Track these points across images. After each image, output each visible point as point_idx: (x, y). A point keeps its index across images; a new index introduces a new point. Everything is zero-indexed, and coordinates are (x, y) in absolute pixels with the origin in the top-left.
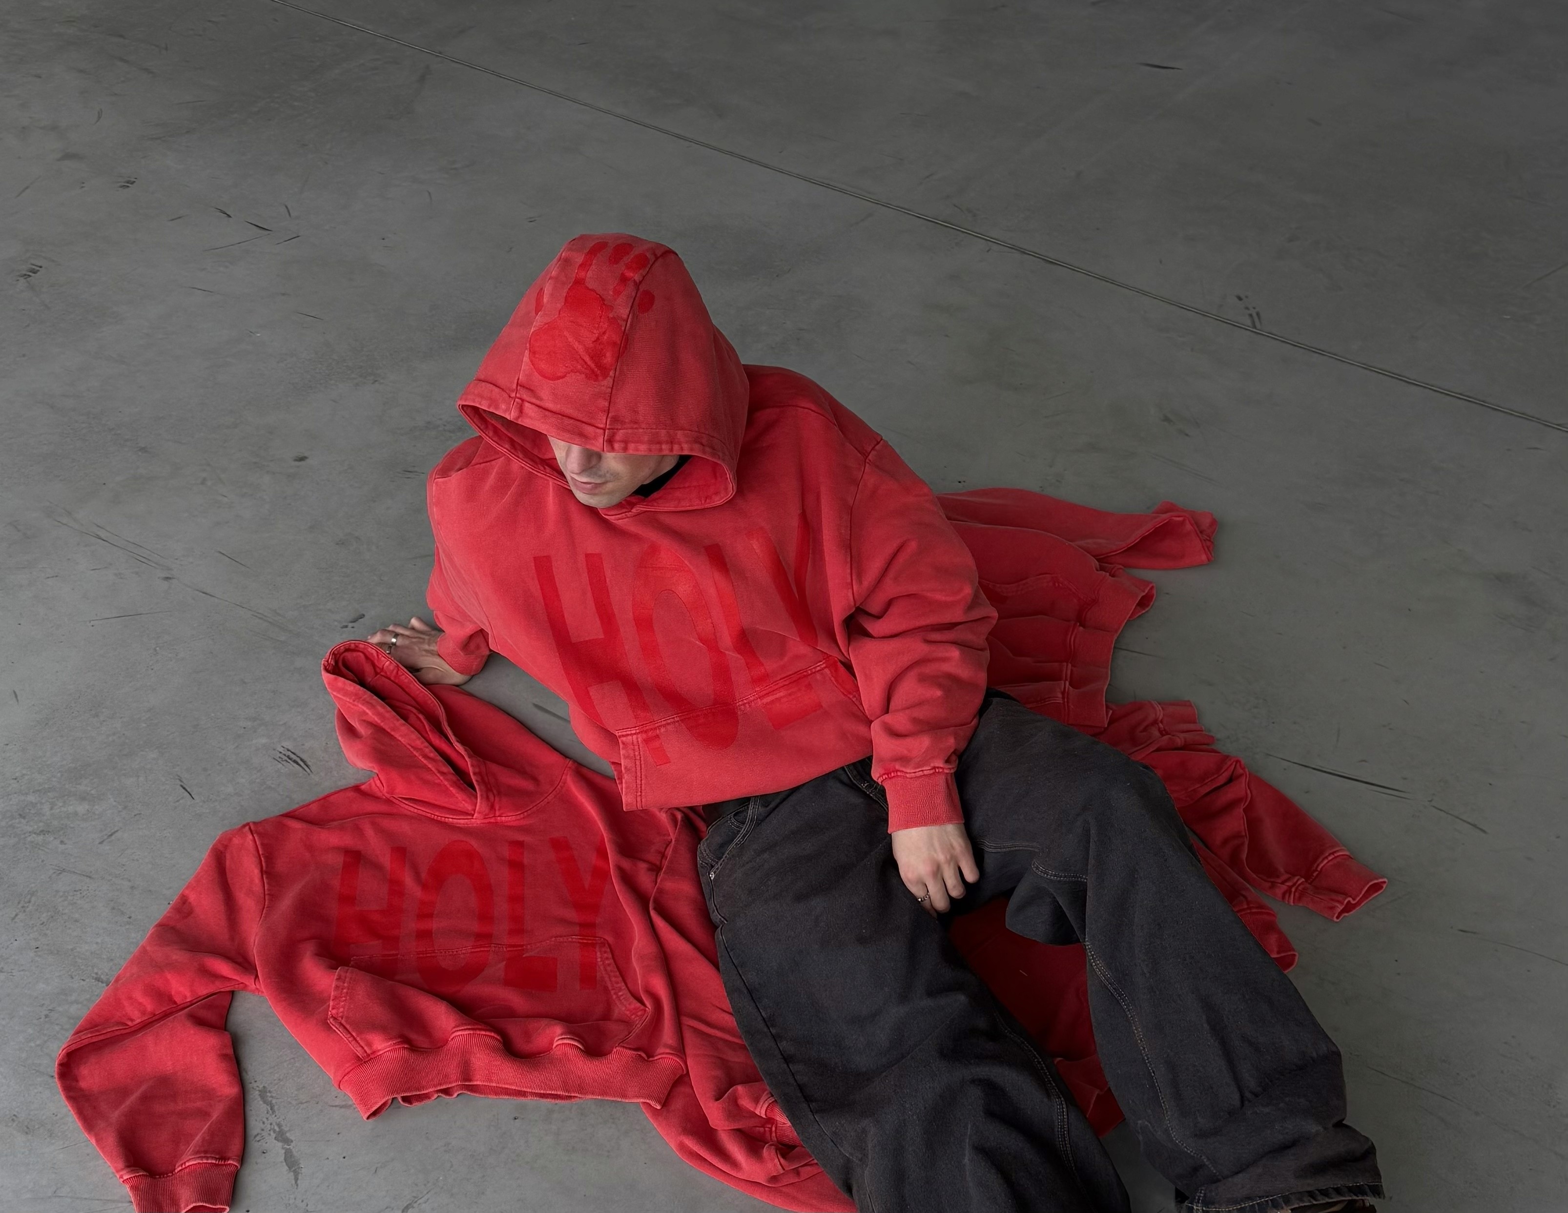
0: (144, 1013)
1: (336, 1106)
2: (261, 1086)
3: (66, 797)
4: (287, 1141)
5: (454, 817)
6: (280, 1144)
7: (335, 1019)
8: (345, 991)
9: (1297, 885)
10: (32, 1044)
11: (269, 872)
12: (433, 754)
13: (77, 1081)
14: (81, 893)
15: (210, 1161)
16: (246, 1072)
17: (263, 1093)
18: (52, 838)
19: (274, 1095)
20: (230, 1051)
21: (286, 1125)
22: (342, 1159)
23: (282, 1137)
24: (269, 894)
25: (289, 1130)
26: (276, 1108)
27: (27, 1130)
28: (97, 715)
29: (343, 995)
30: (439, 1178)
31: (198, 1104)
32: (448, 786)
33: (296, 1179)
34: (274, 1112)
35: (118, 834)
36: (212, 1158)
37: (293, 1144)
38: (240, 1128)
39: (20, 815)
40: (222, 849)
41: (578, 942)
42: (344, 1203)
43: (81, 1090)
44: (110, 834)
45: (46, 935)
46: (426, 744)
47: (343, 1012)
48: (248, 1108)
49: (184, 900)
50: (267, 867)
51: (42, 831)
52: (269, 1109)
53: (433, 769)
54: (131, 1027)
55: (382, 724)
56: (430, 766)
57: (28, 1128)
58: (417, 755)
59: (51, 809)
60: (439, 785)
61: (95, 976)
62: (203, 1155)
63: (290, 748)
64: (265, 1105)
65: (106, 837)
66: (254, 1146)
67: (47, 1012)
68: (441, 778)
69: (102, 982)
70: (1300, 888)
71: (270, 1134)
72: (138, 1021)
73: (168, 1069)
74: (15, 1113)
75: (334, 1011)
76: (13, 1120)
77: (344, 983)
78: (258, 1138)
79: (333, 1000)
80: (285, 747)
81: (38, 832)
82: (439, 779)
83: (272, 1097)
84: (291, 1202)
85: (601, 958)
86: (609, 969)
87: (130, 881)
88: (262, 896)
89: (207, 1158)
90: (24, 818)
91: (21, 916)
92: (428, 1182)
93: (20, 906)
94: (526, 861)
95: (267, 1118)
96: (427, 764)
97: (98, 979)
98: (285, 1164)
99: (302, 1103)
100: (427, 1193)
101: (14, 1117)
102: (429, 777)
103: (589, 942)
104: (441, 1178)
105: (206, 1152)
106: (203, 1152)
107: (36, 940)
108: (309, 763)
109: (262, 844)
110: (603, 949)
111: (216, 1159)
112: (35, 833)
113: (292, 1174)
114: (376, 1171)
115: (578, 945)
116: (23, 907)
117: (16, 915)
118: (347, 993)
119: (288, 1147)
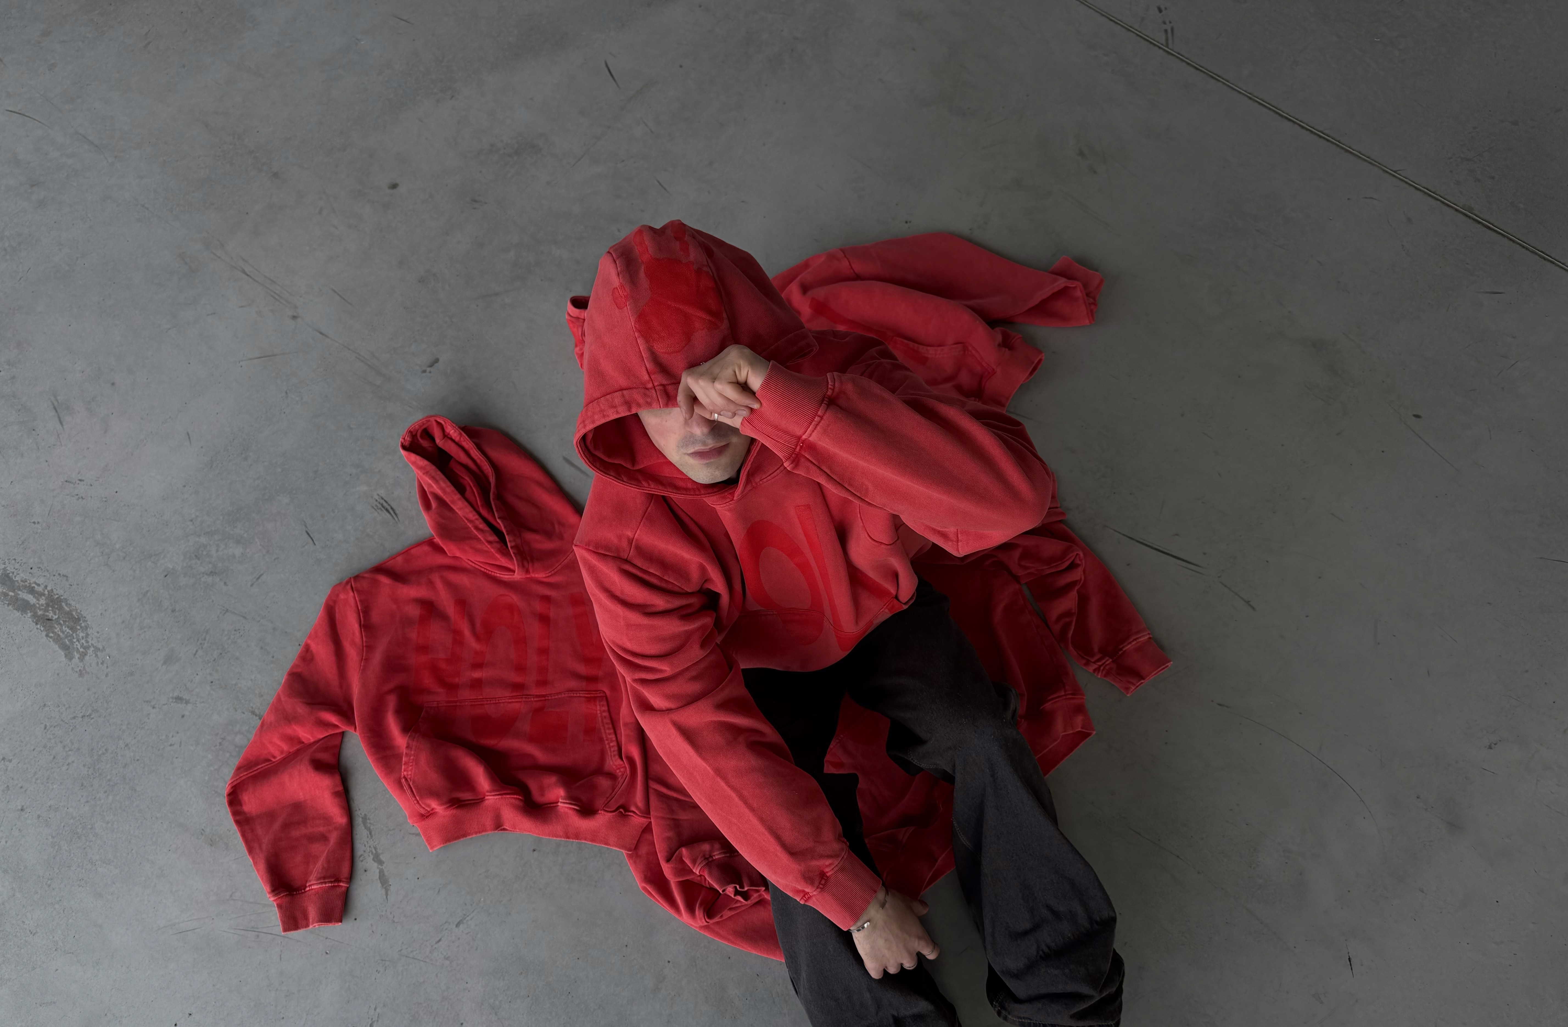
0: (282, 752)
1: (413, 834)
2: (363, 814)
3: (227, 540)
4: (380, 862)
5: (501, 573)
6: (376, 864)
7: (406, 780)
8: (412, 758)
9: (1105, 665)
10: (212, 769)
11: (367, 626)
12: (482, 526)
13: (241, 805)
14: (240, 633)
15: (327, 885)
16: (353, 801)
17: (365, 819)
18: (218, 579)
19: (372, 822)
20: (340, 788)
21: (380, 849)
22: (416, 880)
23: (377, 859)
24: (366, 646)
25: (382, 853)
26: (373, 833)
27: (212, 843)
28: (246, 459)
29: (411, 761)
30: (481, 899)
31: (321, 829)
32: (494, 552)
33: (387, 895)
34: (372, 837)
35: (264, 577)
36: (329, 882)
37: (385, 865)
38: (348, 854)
39: (196, 556)
40: (332, 603)
41: (585, 697)
42: (418, 917)
43: (244, 813)
44: (258, 576)
45: (217, 671)
46: (477, 517)
47: (411, 775)
48: (355, 832)
49: (307, 649)
50: (364, 621)
51: (212, 572)
52: (369, 833)
53: (482, 539)
54: (275, 762)
55: (444, 497)
56: (480, 536)
57: (212, 841)
58: (470, 526)
59: (217, 551)
60: (487, 552)
61: (250, 709)
62: (322, 881)
63: (383, 497)
64: (366, 830)
65: (255, 580)
66: (360, 865)
67: (221, 741)
68: (489, 546)
69: (256, 715)
70: (1107, 668)
71: (369, 856)
72: (278, 758)
73: (301, 798)
74: (203, 828)
75: (405, 773)
76: (202, 834)
77: (411, 751)
78: (361, 859)
79: (404, 764)
80: (380, 494)
81: (209, 573)
82: (487, 547)
83: (370, 823)
84: (383, 914)
85: (600, 711)
86: (605, 721)
87: (272, 622)
88: (361, 648)
89: (325, 883)
90: (199, 559)
91: (200, 653)
92: (473, 903)
93: (199, 643)
94: (551, 615)
95: (367, 842)
96: (478, 535)
97: (253, 713)
98: (379, 881)
99: (390, 830)
100: (473, 911)
101: (202, 832)
102: (479, 546)
103: (592, 695)
104: (482, 900)
105: (324, 878)
106: (323, 878)
107: (211, 674)
108: (397, 512)
109: (360, 601)
110: (602, 703)
111: (331, 882)
112: (206, 574)
113: (384, 890)
114: (439, 891)
115: (584, 699)
116: (201, 644)
117: (197, 651)
118: (413, 759)
119: (381, 867)
